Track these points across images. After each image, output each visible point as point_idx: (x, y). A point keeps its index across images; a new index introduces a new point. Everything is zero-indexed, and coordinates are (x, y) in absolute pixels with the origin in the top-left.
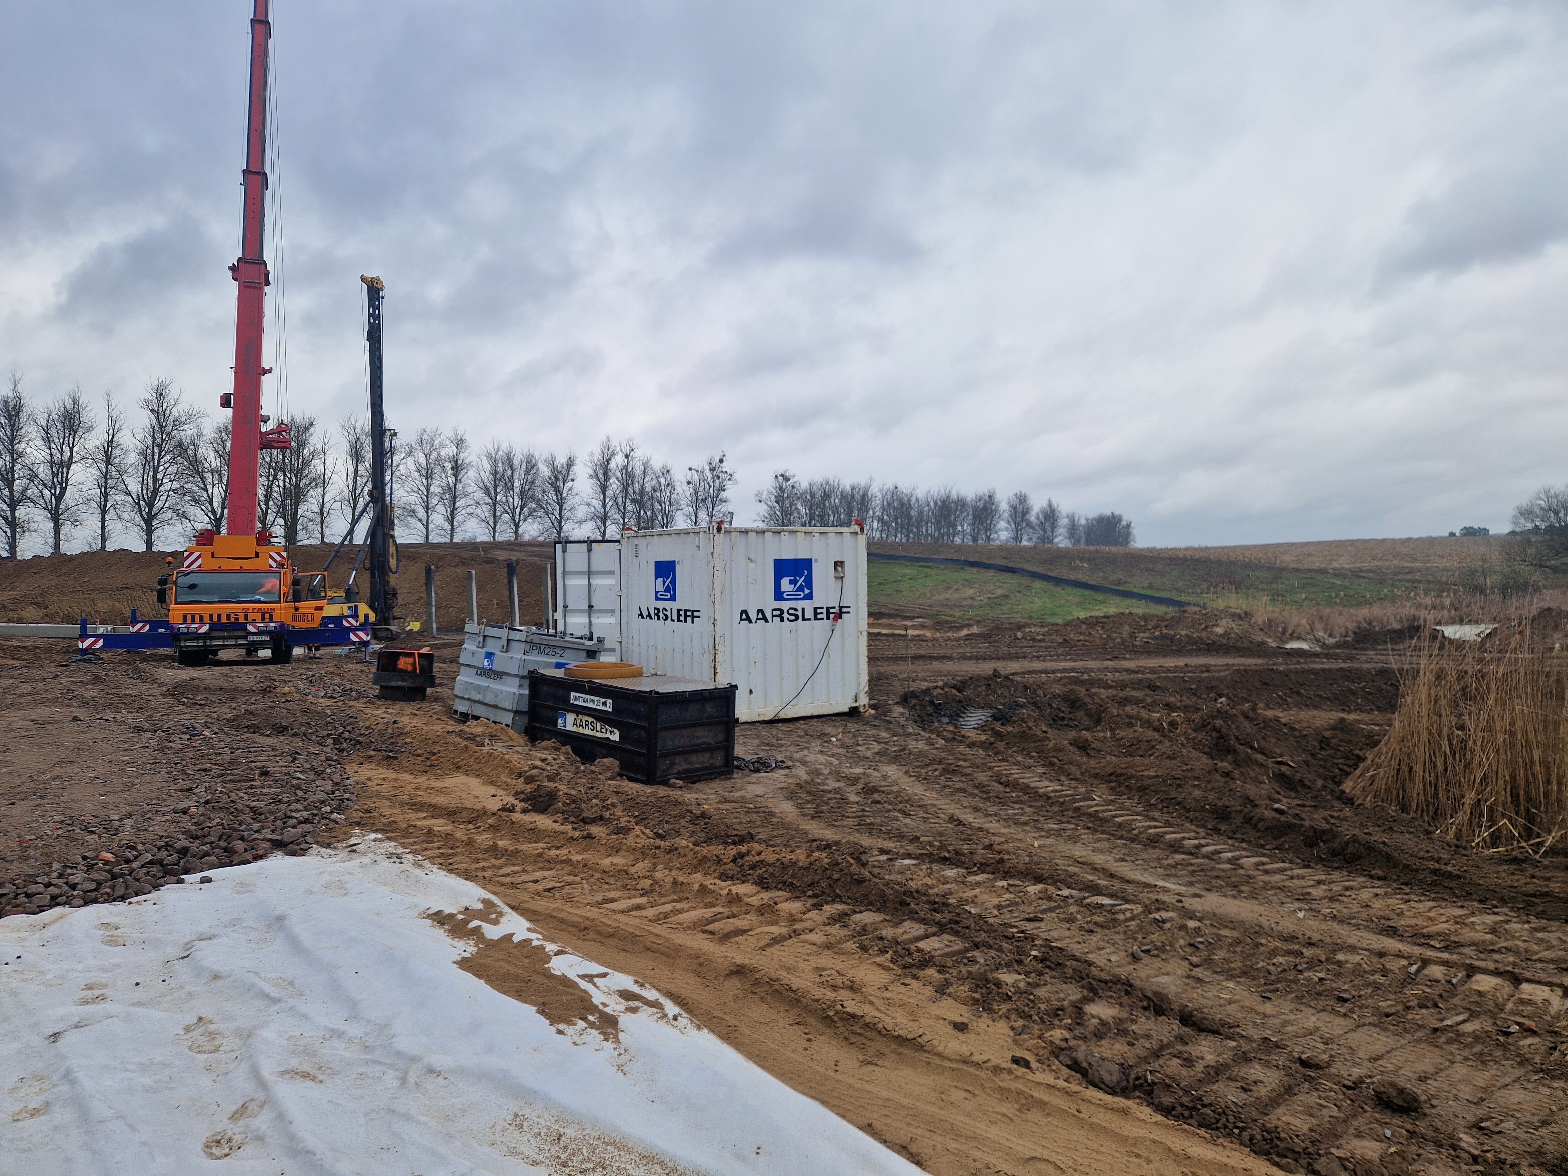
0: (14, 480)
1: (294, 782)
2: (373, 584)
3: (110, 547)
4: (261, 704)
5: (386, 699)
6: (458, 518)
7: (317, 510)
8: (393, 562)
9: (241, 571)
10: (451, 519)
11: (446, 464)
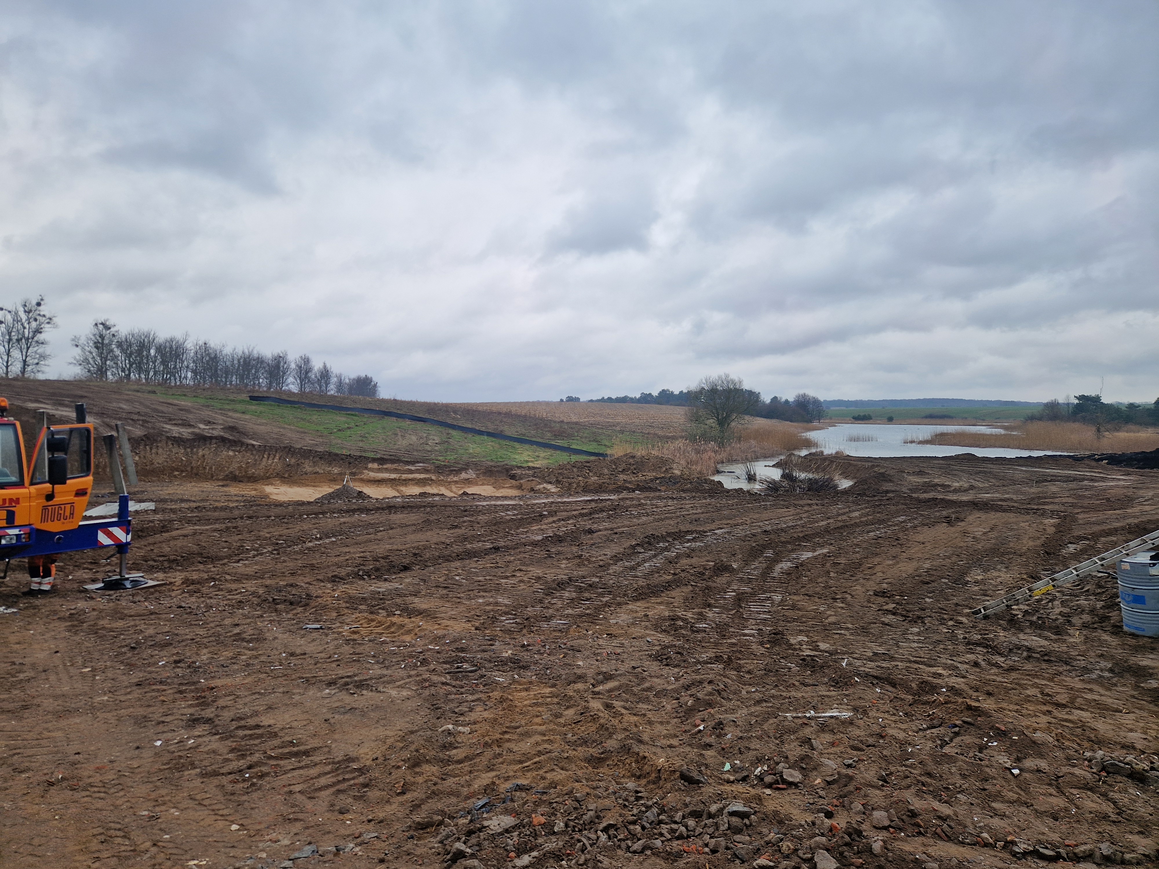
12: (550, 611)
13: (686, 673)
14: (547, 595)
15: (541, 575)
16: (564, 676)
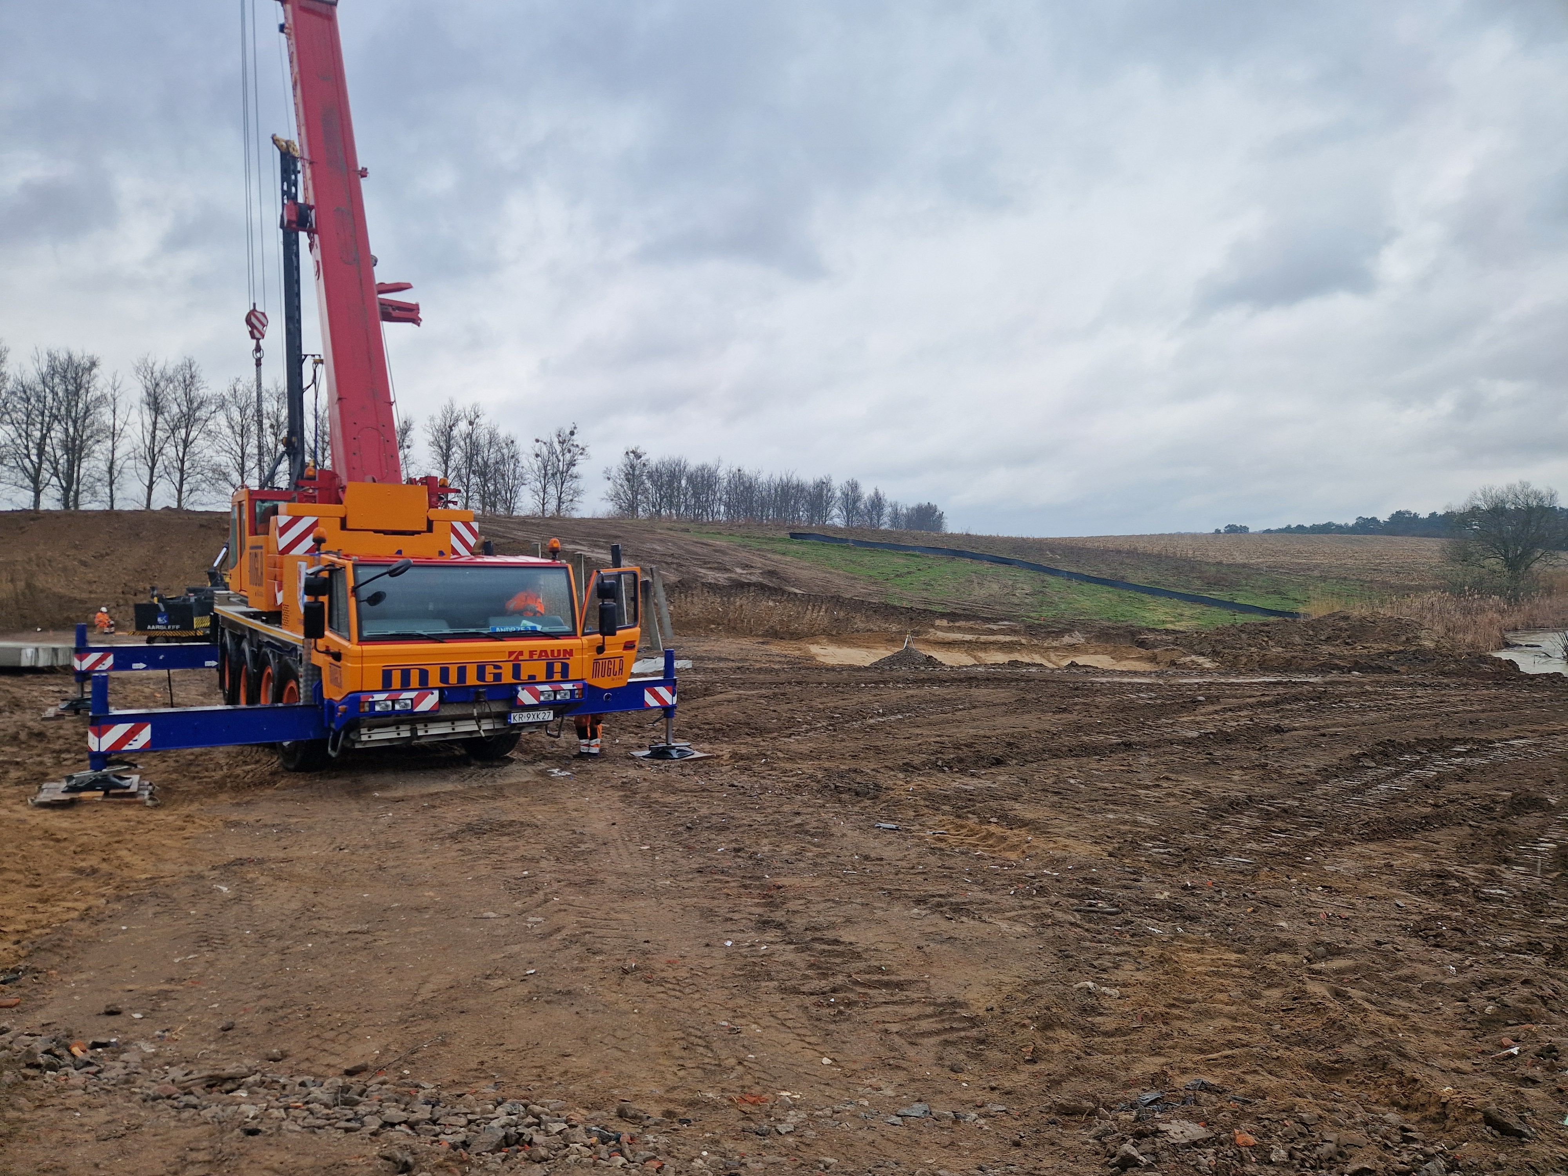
7: (104, 466)
12: (1222, 842)
13: (1477, 962)
14: (1214, 818)
15: (1200, 788)
16: (1258, 940)
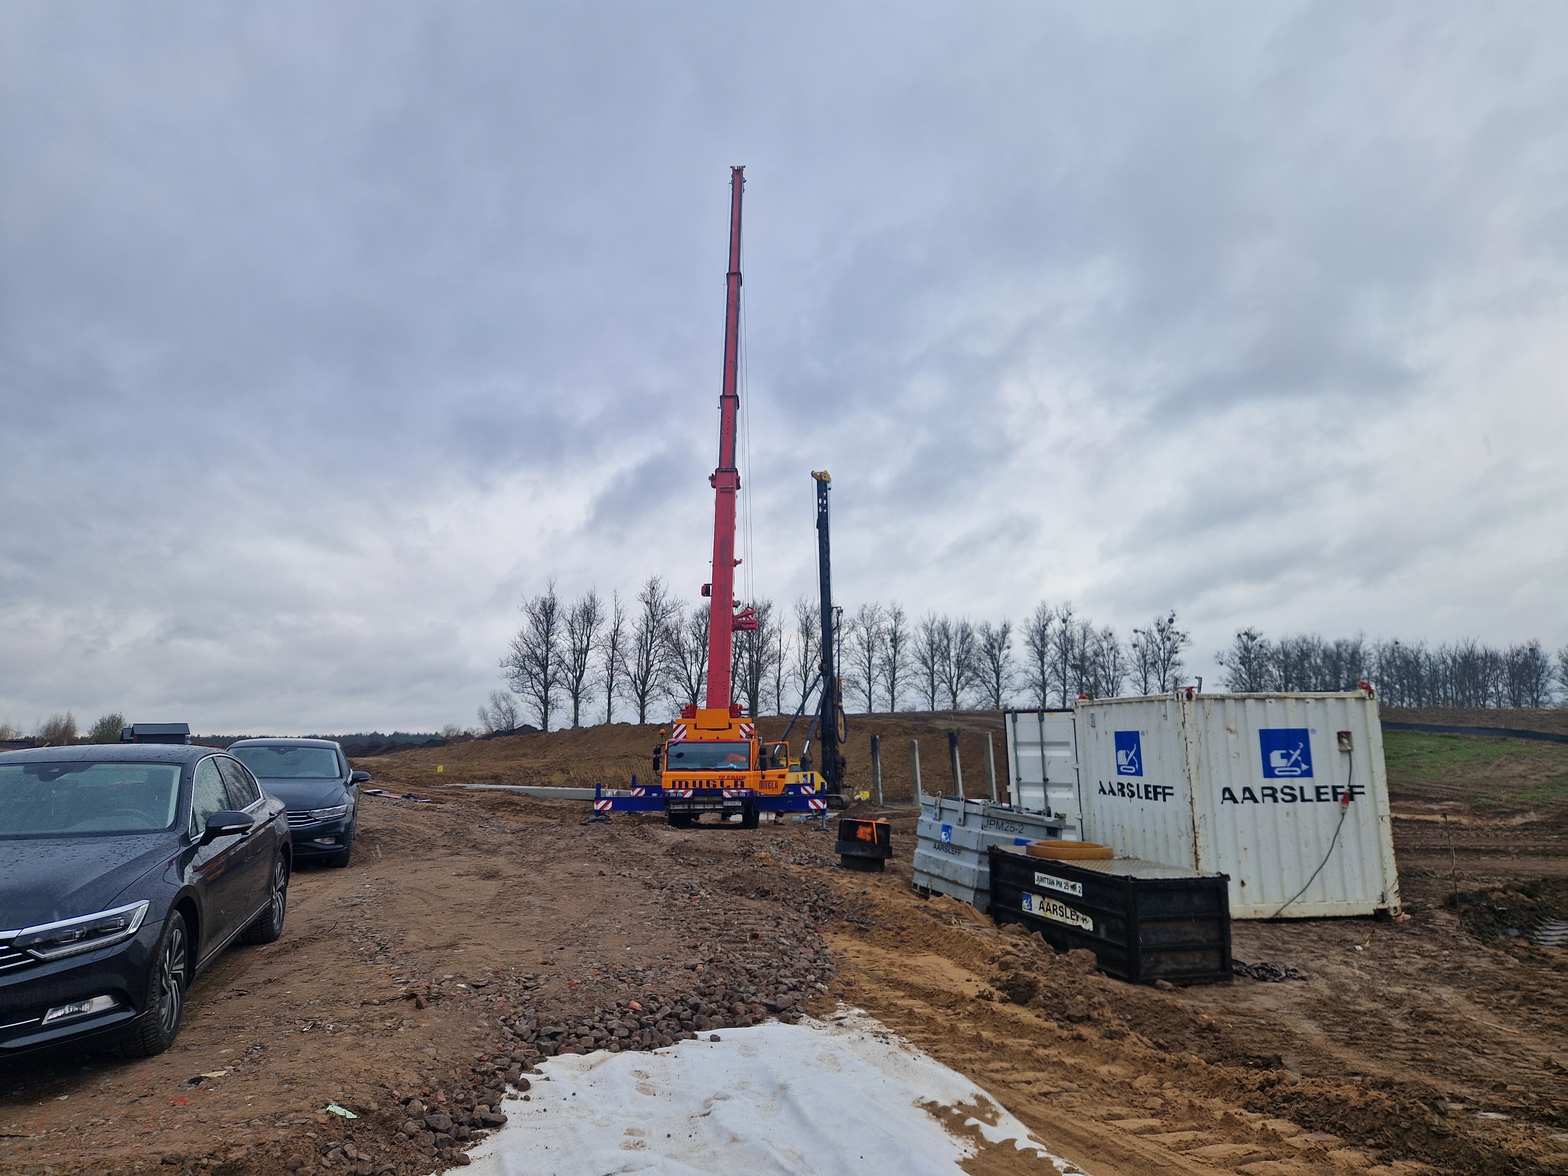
0: (547, 667)
1: (781, 947)
2: (824, 754)
3: (615, 720)
4: (745, 868)
5: (848, 868)
6: (898, 688)
7: (774, 684)
8: (841, 732)
9: (718, 741)
10: (891, 689)
11: (886, 637)
